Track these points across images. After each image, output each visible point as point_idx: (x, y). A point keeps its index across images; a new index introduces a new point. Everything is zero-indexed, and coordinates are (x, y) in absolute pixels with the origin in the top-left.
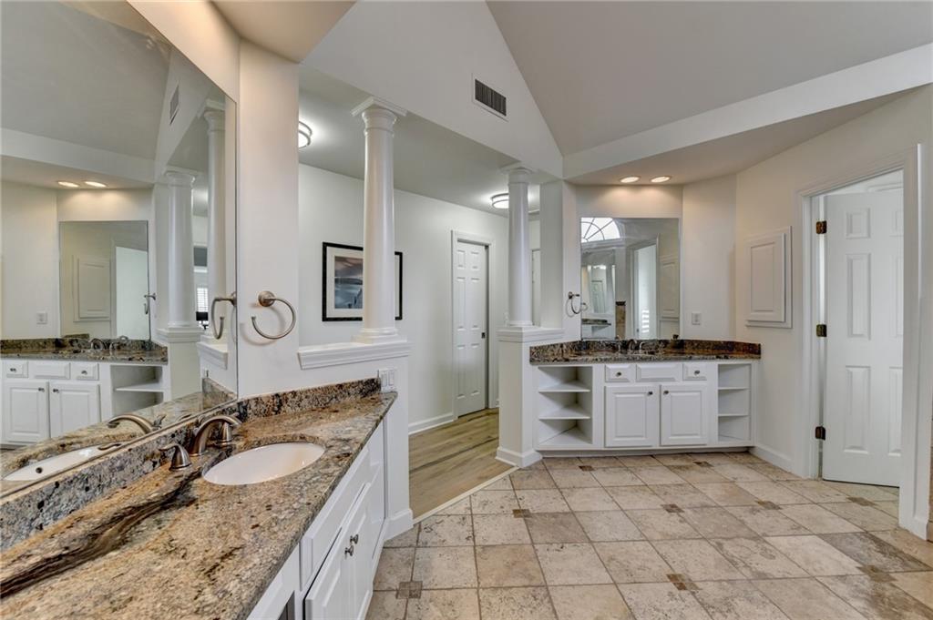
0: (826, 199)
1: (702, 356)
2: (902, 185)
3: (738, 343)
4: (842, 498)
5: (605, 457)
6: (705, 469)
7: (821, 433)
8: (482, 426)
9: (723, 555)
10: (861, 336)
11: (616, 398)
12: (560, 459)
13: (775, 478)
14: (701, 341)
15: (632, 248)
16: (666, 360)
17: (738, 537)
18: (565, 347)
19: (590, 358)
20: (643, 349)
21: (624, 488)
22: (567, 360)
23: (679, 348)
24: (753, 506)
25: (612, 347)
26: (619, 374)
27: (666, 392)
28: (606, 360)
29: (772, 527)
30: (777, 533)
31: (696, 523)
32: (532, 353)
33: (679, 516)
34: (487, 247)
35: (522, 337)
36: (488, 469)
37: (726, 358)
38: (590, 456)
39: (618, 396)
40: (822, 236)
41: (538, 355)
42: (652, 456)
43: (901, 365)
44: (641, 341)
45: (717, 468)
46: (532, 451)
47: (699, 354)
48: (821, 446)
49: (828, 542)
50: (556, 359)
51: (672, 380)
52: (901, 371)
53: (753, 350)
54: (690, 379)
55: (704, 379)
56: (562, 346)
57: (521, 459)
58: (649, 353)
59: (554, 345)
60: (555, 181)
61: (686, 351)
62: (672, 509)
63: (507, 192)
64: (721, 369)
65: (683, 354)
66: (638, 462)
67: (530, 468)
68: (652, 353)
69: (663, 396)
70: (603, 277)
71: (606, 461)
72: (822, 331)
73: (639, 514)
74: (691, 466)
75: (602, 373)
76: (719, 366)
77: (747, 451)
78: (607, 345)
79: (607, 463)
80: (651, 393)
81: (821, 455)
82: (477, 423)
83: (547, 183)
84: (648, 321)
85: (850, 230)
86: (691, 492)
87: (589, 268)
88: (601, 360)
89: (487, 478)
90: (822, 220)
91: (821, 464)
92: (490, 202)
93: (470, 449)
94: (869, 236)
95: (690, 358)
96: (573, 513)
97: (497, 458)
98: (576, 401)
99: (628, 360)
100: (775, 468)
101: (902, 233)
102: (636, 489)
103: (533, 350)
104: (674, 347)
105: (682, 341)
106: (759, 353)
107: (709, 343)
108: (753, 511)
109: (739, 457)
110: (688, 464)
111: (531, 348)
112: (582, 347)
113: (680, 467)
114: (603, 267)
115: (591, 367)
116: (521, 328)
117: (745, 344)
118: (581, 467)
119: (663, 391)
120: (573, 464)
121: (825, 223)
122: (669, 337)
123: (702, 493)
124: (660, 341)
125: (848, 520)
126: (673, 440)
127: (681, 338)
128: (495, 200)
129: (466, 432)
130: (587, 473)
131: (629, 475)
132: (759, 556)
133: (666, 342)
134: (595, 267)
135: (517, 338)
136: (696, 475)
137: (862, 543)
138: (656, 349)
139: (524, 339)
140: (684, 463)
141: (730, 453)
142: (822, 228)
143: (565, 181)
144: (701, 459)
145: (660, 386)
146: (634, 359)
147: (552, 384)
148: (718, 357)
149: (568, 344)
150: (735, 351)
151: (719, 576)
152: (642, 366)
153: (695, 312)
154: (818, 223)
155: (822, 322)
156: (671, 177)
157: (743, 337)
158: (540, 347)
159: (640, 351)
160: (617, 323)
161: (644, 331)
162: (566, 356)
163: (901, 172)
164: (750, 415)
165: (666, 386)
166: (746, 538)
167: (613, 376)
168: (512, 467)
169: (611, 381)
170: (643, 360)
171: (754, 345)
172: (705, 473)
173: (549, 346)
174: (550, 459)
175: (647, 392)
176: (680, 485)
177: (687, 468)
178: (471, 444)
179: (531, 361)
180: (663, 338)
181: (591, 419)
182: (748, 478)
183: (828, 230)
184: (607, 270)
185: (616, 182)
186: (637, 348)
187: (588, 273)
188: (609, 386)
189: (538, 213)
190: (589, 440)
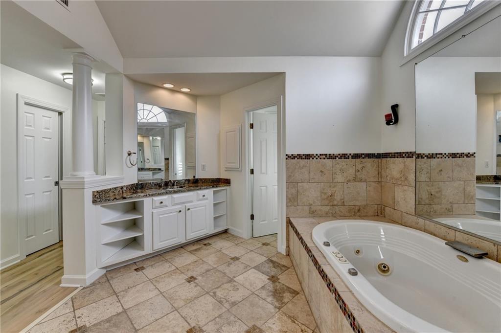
0: (253, 113)
1: (205, 187)
2: (276, 113)
3: (221, 179)
4: (260, 245)
5: (153, 257)
6: (208, 247)
7: (252, 217)
8: (53, 259)
9: (216, 299)
10: (264, 173)
11: (160, 218)
12: (120, 268)
13: (236, 242)
14: (206, 179)
15: (173, 127)
16: (188, 191)
17: (223, 284)
18: (125, 188)
19: (142, 195)
20: (177, 185)
21: (163, 276)
22: (124, 198)
23: (195, 183)
24: (229, 262)
25: (158, 186)
26: (162, 203)
27: (189, 209)
28: (153, 195)
29: (237, 271)
30: (239, 274)
31: (203, 284)
32: (94, 196)
33: (195, 283)
34: (60, 114)
35: (84, 184)
36: (51, 298)
37: (217, 187)
38: (144, 259)
39: (161, 216)
40: (252, 130)
41: (100, 197)
42: (181, 247)
43: (277, 184)
44: (176, 181)
45: (213, 245)
46: (97, 270)
47: (205, 186)
48: (252, 222)
49: (257, 270)
50: (115, 198)
51: (192, 202)
52: (277, 187)
53: (227, 182)
54: (200, 200)
55: (207, 199)
56: (122, 188)
57: (85, 279)
58: (180, 188)
59: (115, 188)
60: (117, 73)
61: (199, 185)
62: (191, 279)
63: (72, 72)
64: (215, 192)
65: (197, 186)
66: (173, 254)
67: (93, 284)
68: (181, 187)
69: (187, 212)
70: (159, 144)
71: (153, 259)
72: (252, 172)
73: (172, 291)
74: (201, 247)
75: (150, 204)
76: (214, 191)
77: (226, 231)
78: (155, 185)
79: (154, 261)
80: (180, 211)
81: (252, 226)
82: (47, 257)
83: (110, 74)
84: (182, 169)
85: (261, 129)
86: (201, 264)
87: (151, 138)
88: (150, 195)
89: (46, 309)
90: (252, 123)
91: (253, 230)
92: (61, 77)
93: (36, 283)
94: (266, 132)
95: (200, 189)
96: (125, 311)
97: (61, 285)
98: (134, 224)
99: (167, 193)
100: (236, 237)
101: (276, 132)
102: (170, 274)
103: (96, 194)
104: (193, 183)
105: (197, 179)
106: (230, 183)
107: (209, 179)
108: (229, 264)
109: (223, 235)
110: (200, 246)
111: (93, 192)
112: (139, 187)
113: (196, 250)
114: (159, 138)
115: (143, 201)
116: (83, 178)
117: (224, 179)
118: (136, 270)
119: (187, 208)
120: (130, 269)
121: (253, 124)
122: (191, 177)
123: (206, 263)
124: (186, 180)
125: (262, 255)
126: (192, 235)
127: (196, 177)
128: (66, 76)
129: (32, 268)
130: (140, 273)
131: (167, 265)
132: (232, 291)
133: (189, 180)
134: (154, 138)
135: (80, 186)
136: (204, 252)
137: (268, 265)
138: (184, 184)
139: (86, 186)
140: (198, 247)
141: (219, 234)
142: (252, 126)
143: (126, 75)
144: (206, 242)
145: (185, 206)
146: (170, 193)
147: (115, 216)
148: (213, 187)
149: (127, 187)
150: (220, 183)
151: (214, 316)
152: (175, 196)
153: (203, 164)
154: (250, 124)
155: (252, 168)
156: (191, 90)
157: (223, 176)
158: (102, 191)
159: (175, 187)
160: (165, 170)
161: (179, 174)
162: (125, 195)
163: (276, 106)
164: (226, 214)
165: (188, 205)
166: (226, 283)
167: (158, 204)
168: (77, 288)
169: (157, 208)
170: (175, 192)
171: (227, 179)
172: (208, 249)
173: (110, 189)
174: (112, 271)
175: (178, 210)
176: (196, 262)
177: (199, 249)
178: (37, 279)
179: (93, 202)
180: (187, 178)
181: (143, 235)
182: (226, 246)
183: (254, 127)
184: (161, 140)
185: (160, 85)
186: (173, 185)
187: (150, 141)
188: (155, 211)
189: (103, 96)
190: (142, 249)
